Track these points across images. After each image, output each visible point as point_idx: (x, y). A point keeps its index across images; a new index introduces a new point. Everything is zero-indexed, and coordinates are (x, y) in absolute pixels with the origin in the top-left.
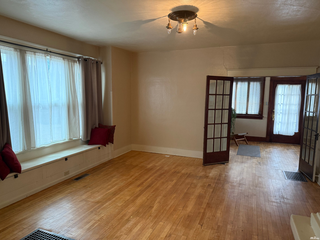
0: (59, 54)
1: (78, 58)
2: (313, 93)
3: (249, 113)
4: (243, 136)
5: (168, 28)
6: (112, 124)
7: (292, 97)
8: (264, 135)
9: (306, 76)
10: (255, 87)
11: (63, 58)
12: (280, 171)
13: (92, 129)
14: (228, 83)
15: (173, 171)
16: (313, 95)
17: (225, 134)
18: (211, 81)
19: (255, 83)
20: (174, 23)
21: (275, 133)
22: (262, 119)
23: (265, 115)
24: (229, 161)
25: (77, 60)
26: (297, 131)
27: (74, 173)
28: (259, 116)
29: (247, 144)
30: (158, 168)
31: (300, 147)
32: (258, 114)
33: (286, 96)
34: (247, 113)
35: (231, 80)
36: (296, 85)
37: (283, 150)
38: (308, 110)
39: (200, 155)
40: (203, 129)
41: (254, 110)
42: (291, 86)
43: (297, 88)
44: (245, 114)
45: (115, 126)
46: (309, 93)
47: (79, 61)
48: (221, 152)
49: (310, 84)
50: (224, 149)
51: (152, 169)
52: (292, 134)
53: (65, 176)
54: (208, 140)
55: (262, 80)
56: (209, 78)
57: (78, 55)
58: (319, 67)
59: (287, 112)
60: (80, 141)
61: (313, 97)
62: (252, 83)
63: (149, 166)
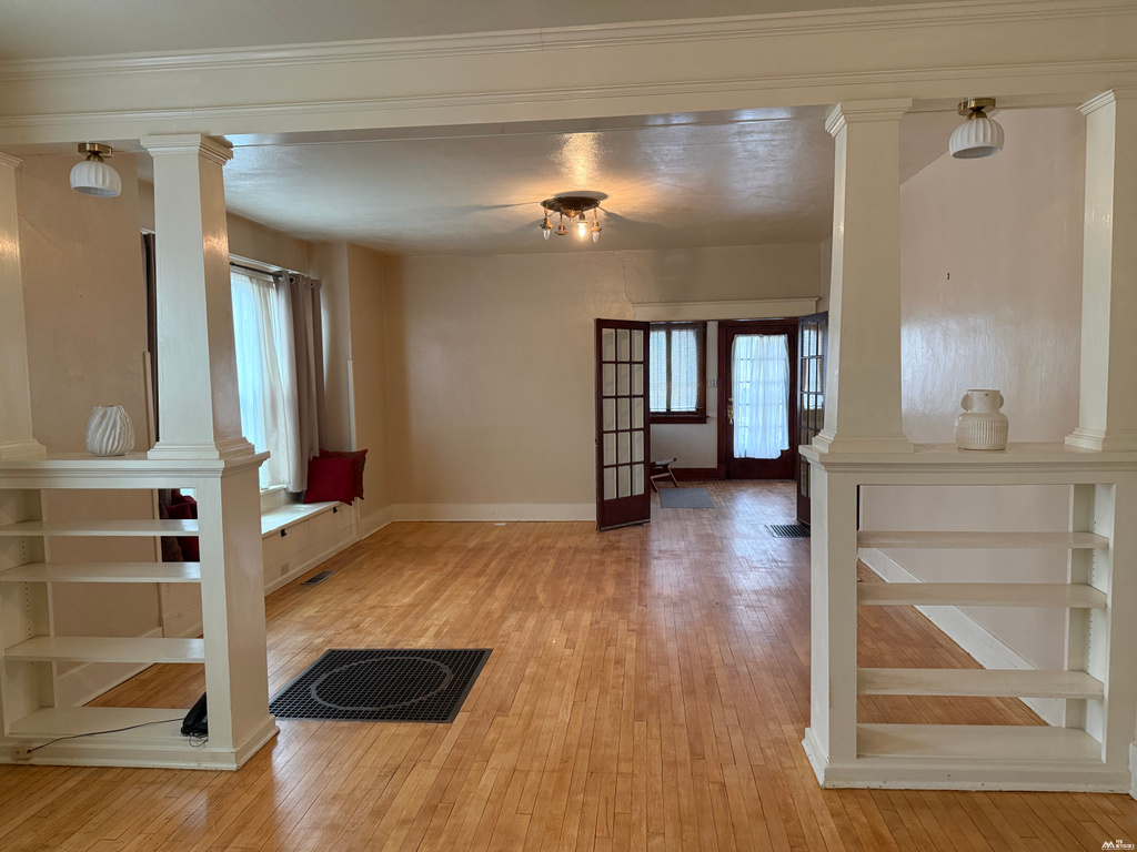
0: (246, 268)
1: (276, 276)
2: (813, 353)
3: (675, 408)
4: (666, 466)
5: (545, 226)
6: (354, 449)
7: (771, 363)
8: (711, 462)
9: (797, 318)
10: (685, 342)
11: (250, 278)
12: (761, 528)
13: (309, 461)
14: (638, 335)
15: (535, 546)
16: (813, 357)
17: (639, 456)
18: (605, 331)
19: (684, 333)
20: (555, 216)
21: (736, 455)
22: (705, 422)
23: (712, 412)
24: (649, 517)
25: (271, 279)
26: (786, 447)
27: (298, 569)
28: (698, 417)
29: (676, 486)
30: (496, 546)
31: (796, 485)
32: (694, 410)
33: (755, 363)
34: (668, 410)
35: (646, 327)
36: (776, 337)
37: (760, 492)
38: (806, 390)
39: (589, 512)
40: (594, 446)
41: (685, 401)
42: (766, 338)
43: (779, 343)
44: (663, 413)
45: (366, 451)
46: (806, 354)
47: (276, 281)
48: (633, 498)
49: (806, 332)
50: (639, 490)
51: (482, 549)
52: (775, 455)
53: (282, 574)
54: (605, 470)
55: (700, 328)
56: (601, 324)
57: (274, 269)
58: (820, 299)
59: (761, 401)
60: (283, 493)
61: (813, 361)
62: (675, 334)
63: (472, 544)
